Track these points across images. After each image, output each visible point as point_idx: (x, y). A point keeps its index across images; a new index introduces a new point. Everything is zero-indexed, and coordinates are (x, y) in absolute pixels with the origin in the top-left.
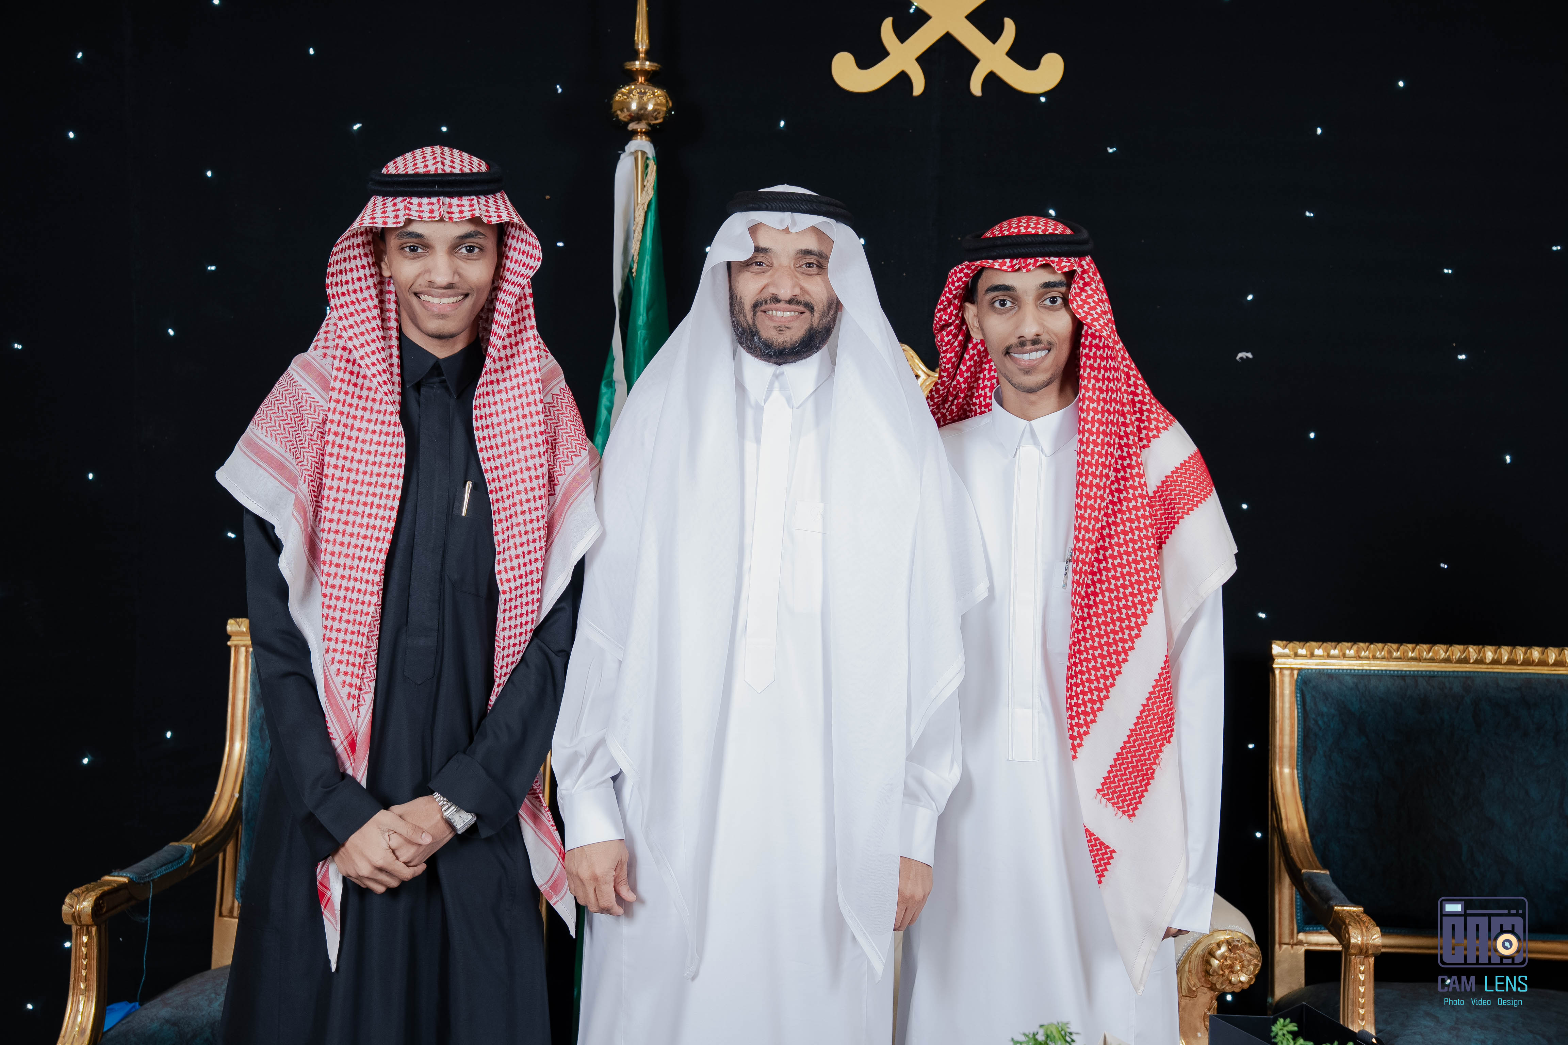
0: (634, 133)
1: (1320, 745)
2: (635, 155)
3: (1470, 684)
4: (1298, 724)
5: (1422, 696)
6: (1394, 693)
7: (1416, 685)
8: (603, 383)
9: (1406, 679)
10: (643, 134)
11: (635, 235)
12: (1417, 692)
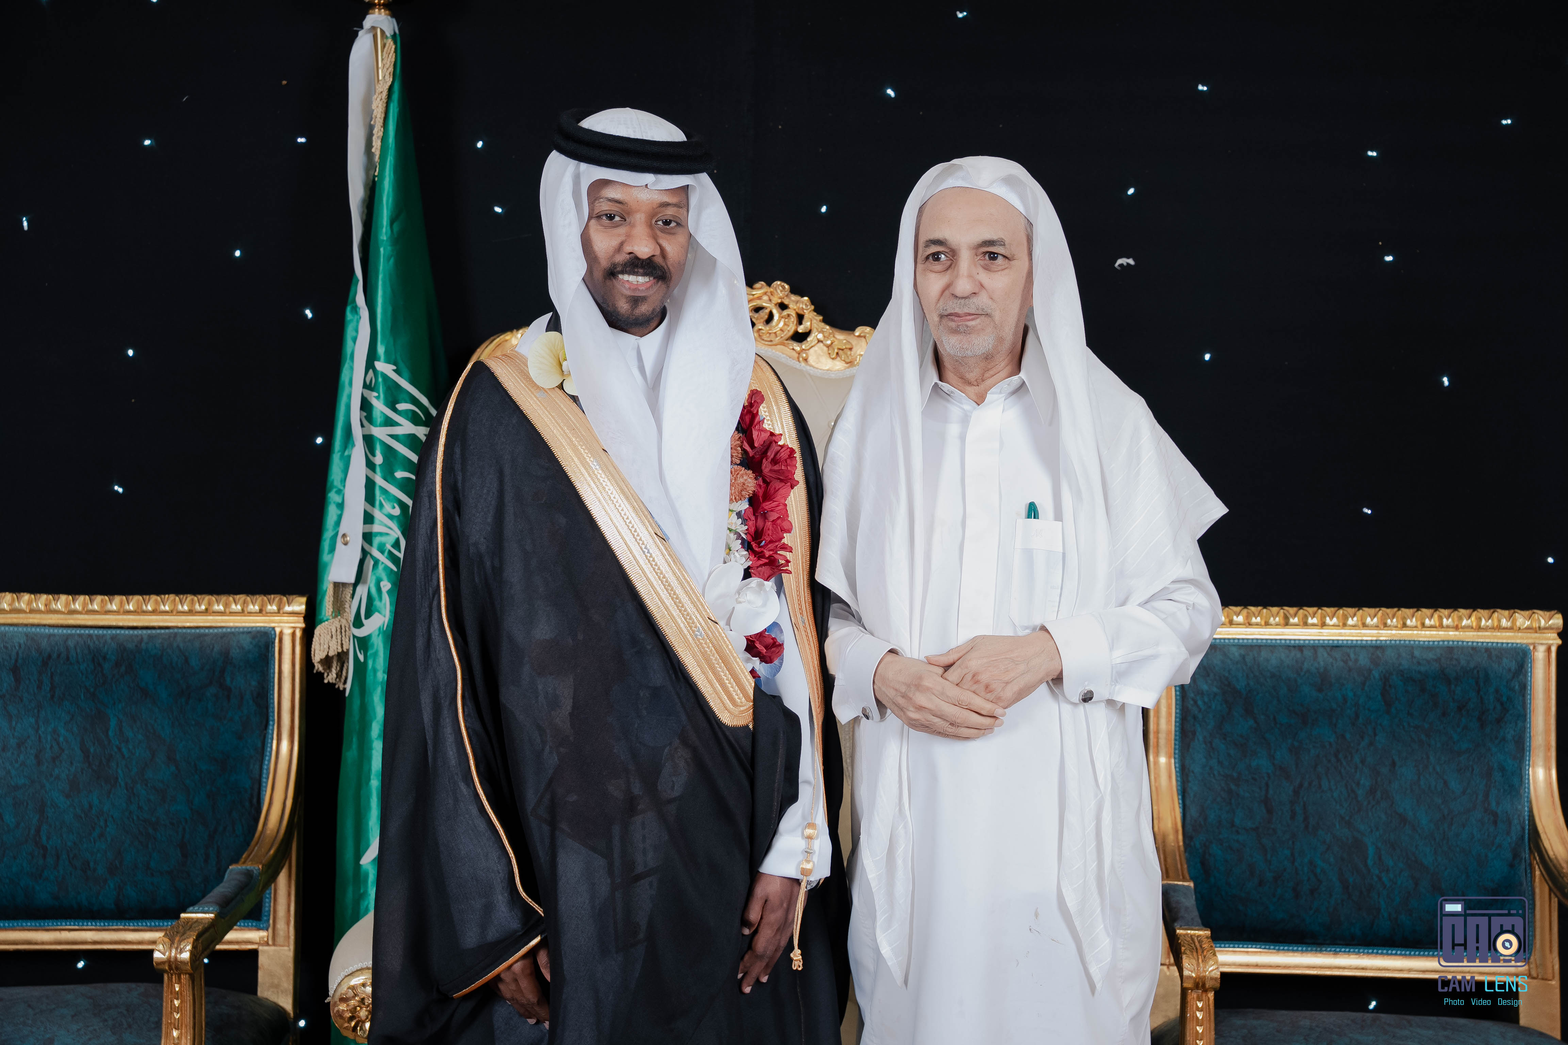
0: (371, 6)
1: (1199, 729)
2: (374, 33)
3: (1380, 655)
4: (1176, 704)
5: (1322, 670)
6: (1288, 666)
7: (1315, 657)
8: (349, 309)
9: (1304, 649)
10: (382, 7)
11: (375, 131)
12: (1316, 665)
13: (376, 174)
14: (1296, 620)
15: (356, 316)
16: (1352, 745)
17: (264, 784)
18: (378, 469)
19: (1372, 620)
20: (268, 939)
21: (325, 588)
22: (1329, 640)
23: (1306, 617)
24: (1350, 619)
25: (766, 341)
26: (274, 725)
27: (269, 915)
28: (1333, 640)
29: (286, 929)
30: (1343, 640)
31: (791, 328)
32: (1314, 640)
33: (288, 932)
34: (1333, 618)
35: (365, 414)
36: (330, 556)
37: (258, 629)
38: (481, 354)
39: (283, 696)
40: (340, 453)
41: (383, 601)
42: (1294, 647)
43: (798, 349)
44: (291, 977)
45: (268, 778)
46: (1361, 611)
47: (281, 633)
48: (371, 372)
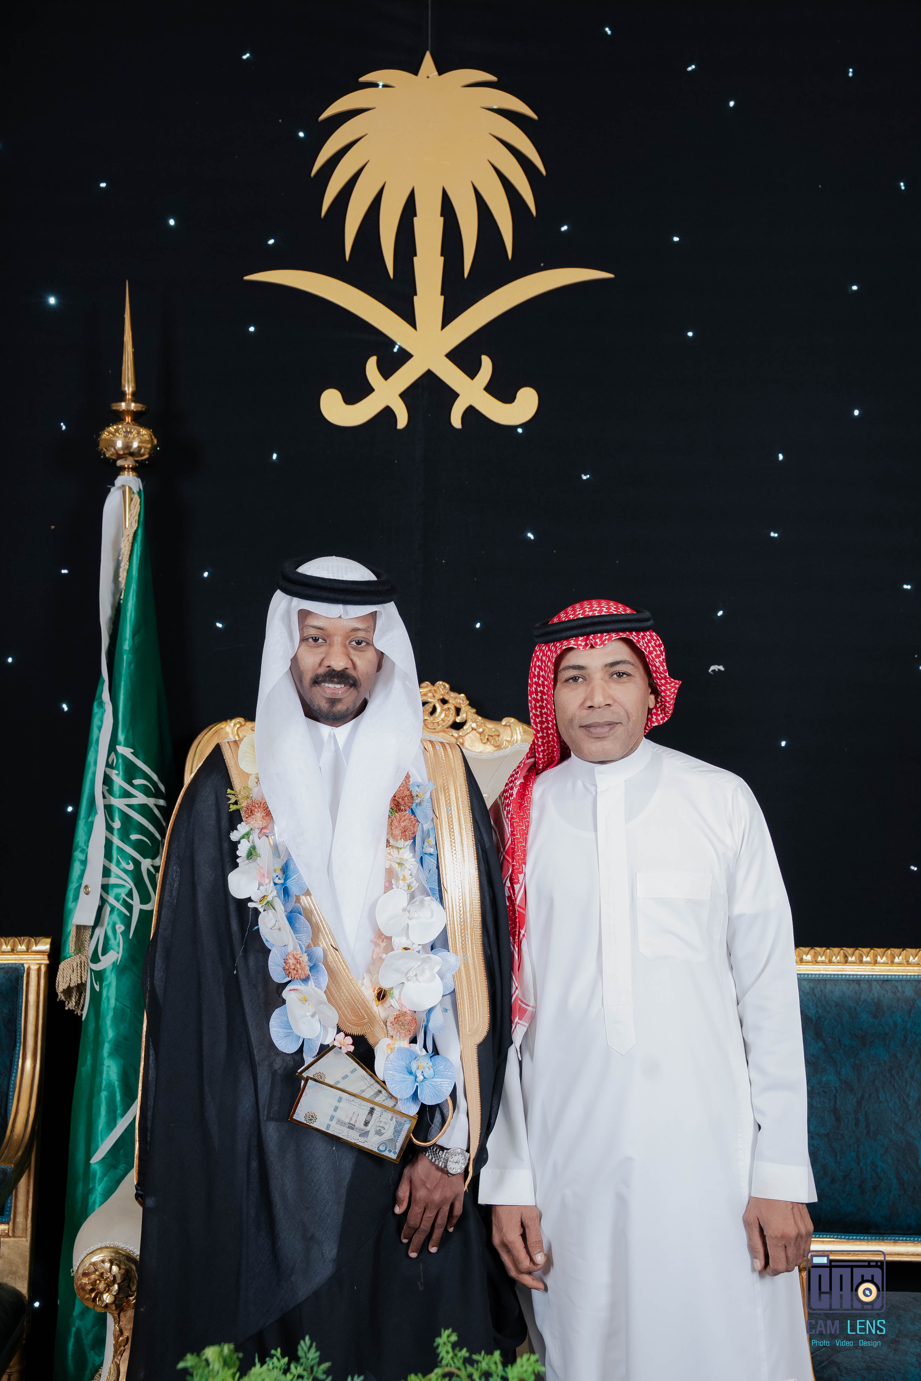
0: (122, 469)
2: (124, 489)
5: (876, 1000)
6: (849, 997)
7: (871, 990)
8: (95, 704)
9: (861, 982)
10: (130, 470)
11: (122, 564)
12: (871, 995)
13: (122, 597)
14: (853, 958)
15: (101, 709)
16: (902, 1063)
17: (11, 1097)
18: (116, 832)
19: (914, 959)
20: (8, 1232)
21: (69, 930)
22: (880, 975)
23: (861, 956)
24: (897, 958)
25: (430, 729)
26: (20, 1045)
27: (11, 1210)
28: (884, 975)
29: (25, 1222)
30: (891, 975)
31: (451, 719)
32: (869, 975)
33: (26, 1224)
34: (883, 957)
35: (107, 788)
36: (74, 904)
37: (10, 965)
38: (202, 739)
39: (28, 1022)
40: (84, 820)
41: (117, 940)
42: (853, 981)
43: (456, 735)
44: (28, 1264)
45: (14, 1091)
46: (905, 951)
47: (29, 968)
48: (113, 754)
